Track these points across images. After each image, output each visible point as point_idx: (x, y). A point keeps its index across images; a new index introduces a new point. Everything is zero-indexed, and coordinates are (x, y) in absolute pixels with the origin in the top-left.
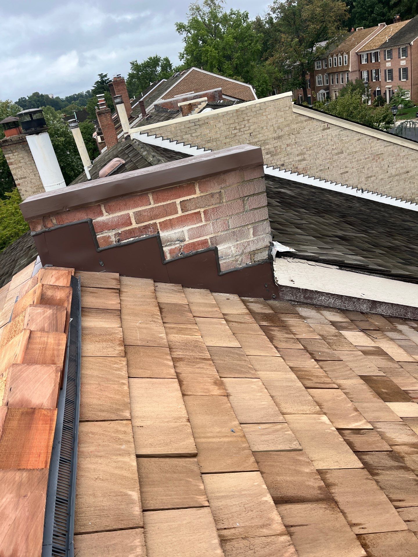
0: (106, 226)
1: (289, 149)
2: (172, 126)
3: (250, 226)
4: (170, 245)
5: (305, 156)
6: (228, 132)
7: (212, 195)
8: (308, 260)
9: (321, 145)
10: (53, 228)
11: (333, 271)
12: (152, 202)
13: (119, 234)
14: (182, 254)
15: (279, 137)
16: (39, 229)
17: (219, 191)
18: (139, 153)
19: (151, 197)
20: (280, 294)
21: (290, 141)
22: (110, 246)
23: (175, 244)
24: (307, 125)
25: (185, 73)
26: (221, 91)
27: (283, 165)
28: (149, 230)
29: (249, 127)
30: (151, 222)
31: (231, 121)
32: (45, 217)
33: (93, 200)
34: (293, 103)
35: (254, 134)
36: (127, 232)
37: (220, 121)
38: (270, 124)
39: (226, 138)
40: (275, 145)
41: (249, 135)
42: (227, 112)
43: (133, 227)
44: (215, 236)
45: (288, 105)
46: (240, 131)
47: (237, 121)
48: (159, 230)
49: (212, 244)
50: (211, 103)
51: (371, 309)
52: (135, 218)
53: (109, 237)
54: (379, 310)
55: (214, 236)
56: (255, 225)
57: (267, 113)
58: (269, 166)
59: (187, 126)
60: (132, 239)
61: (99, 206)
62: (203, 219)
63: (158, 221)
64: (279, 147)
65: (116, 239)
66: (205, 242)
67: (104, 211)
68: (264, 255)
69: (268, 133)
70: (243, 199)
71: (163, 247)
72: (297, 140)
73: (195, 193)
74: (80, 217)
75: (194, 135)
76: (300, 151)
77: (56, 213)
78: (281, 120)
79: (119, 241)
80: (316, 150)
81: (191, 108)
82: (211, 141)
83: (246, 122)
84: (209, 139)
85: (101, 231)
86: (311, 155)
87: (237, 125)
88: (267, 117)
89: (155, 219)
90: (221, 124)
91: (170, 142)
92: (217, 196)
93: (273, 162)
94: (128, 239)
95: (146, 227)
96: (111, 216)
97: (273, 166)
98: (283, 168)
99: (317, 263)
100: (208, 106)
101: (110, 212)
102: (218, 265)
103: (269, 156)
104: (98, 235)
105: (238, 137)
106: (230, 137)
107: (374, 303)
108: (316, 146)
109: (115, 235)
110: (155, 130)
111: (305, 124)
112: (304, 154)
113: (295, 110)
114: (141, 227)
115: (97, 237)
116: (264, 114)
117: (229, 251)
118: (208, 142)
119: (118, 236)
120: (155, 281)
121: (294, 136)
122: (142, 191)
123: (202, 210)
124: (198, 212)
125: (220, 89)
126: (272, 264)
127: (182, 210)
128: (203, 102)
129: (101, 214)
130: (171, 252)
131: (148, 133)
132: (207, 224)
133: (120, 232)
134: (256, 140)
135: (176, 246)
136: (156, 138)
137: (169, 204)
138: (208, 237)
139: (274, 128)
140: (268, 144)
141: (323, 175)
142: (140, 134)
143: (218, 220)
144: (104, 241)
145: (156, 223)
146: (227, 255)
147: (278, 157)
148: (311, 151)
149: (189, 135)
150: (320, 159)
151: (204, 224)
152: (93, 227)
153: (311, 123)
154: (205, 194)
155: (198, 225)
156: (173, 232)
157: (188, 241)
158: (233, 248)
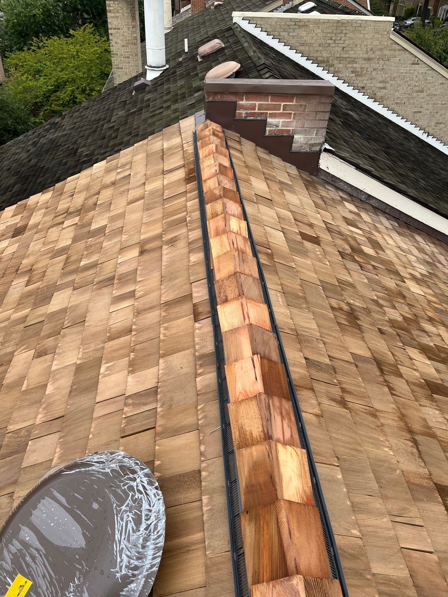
0: (243, 107)
1: (374, 73)
2: (274, 19)
3: (315, 129)
4: (271, 127)
5: (387, 85)
6: (323, 41)
7: (301, 106)
8: (340, 158)
9: (406, 79)
10: (217, 101)
11: (352, 169)
12: (269, 100)
13: (247, 113)
14: (275, 134)
15: (369, 59)
16: (211, 99)
17: (305, 104)
19: (270, 98)
20: (319, 174)
21: (378, 65)
22: (240, 119)
23: (273, 127)
24: (399, 55)
27: (363, 88)
28: (263, 116)
29: (345, 41)
30: (265, 111)
31: (330, 31)
32: (216, 93)
33: (241, 91)
34: (393, 29)
35: (347, 49)
36: (252, 114)
37: (319, 27)
38: (365, 43)
39: (319, 46)
40: (363, 66)
41: (341, 48)
42: (329, 19)
43: (256, 112)
44: (295, 129)
45: (387, 30)
46: (334, 42)
47: (335, 31)
48: (268, 117)
49: (292, 133)
51: (366, 199)
52: (258, 107)
53: (242, 113)
54: (371, 202)
56: (318, 129)
57: (365, 32)
58: (350, 85)
59: (287, 24)
60: (253, 118)
61: (243, 95)
62: (292, 118)
63: (269, 112)
64: (365, 69)
66: (289, 131)
67: (244, 99)
68: (317, 149)
69: (360, 52)
70: (316, 112)
71: (266, 127)
72: (385, 67)
73: (292, 102)
74: (231, 98)
75: (291, 34)
76: (383, 79)
77: (221, 93)
78: (376, 43)
79: (246, 117)
80: (398, 82)
82: (305, 45)
83: (343, 35)
84: (304, 42)
85: (239, 109)
86: (393, 85)
87: (333, 35)
88: (364, 36)
89: (268, 110)
90: (319, 31)
91: (267, 35)
92: (304, 107)
93: (355, 82)
94: (251, 117)
95: (262, 113)
96: (247, 102)
97: (354, 86)
98: (363, 91)
99: (344, 162)
101: (247, 100)
102: (291, 146)
103: (354, 75)
107: (370, 196)
108: (400, 78)
109: (245, 113)
110: (257, 19)
111: (398, 52)
112: (387, 82)
113: (392, 37)
114: (260, 113)
115: (237, 111)
116: (362, 32)
117: (300, 140)
118: (302, 44)
120: (256, 145)
121: (383, 62)
122: (267, 93)
123: (293, 112)
124: (291, 113)
126: (320, 154)
127: (283, 109)
129: (243, 100)
130: (270, 131)
131: (250, 20)
134: (347, 56)
136: (256, 27)
137: (278, 104)
138: (291, 129)
139: (367, 49)
140: (356, 63)
141: (397, 109)
142: (243, 19)
143: (299, 121)
144: (239, 115)
145: (267, 112)
146: (298, 142)
147: (362, 78)
148: (394, 82)
149: (287, 33)
150: (400, 91)
151: (292, 120)
152: (236, 105)
153: (403, 54)
154: (298, 104)
155: (288, 120)
156: (274, 120)
157: (280, 128)
158: (302, 139)
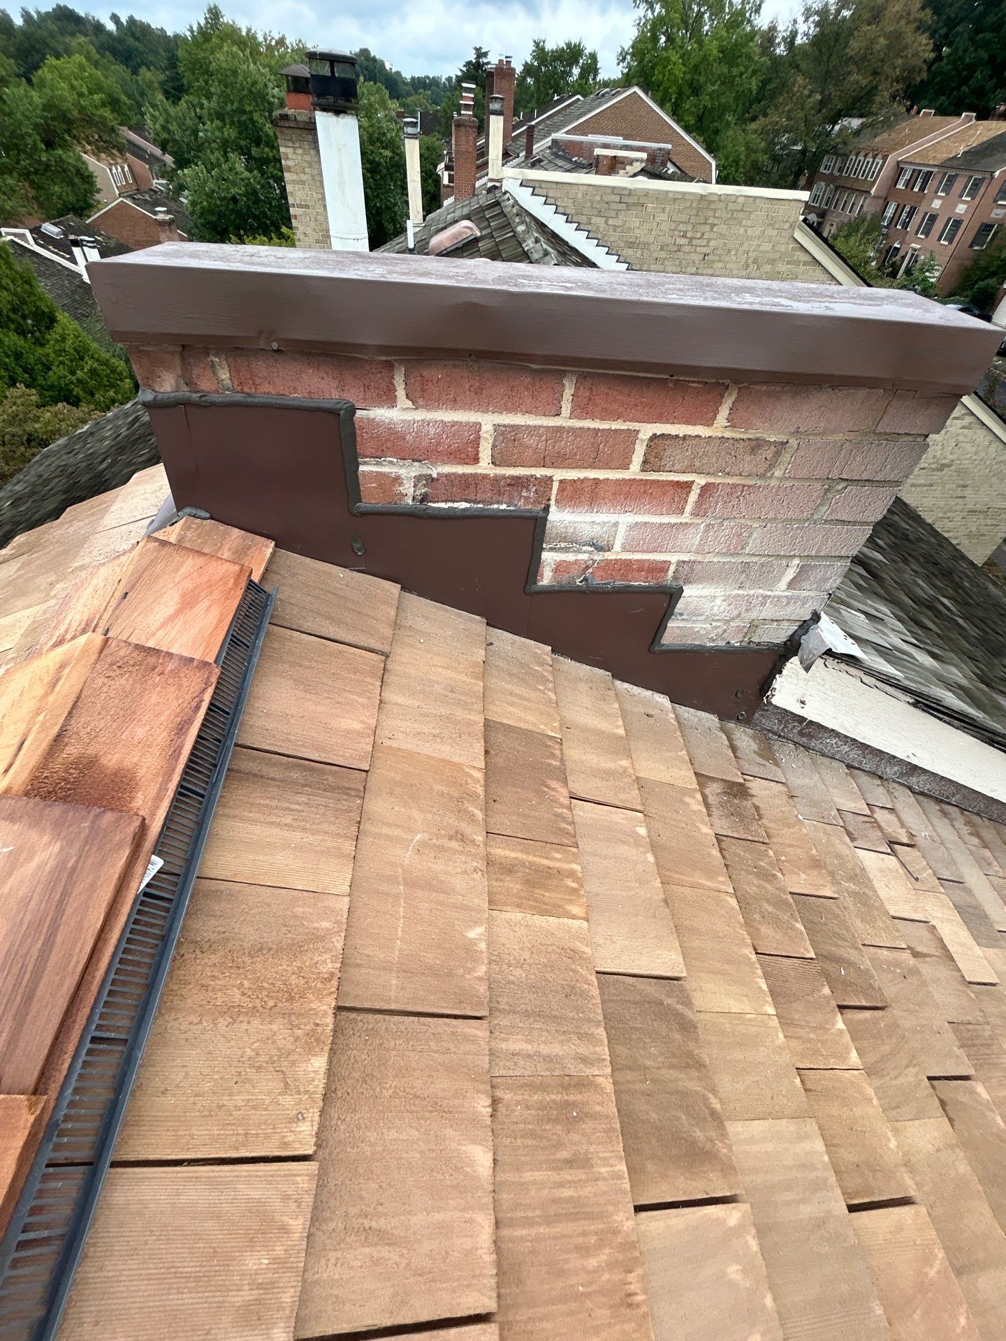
2: (581, 188)
3: (795, 562)
4: (566, 550)
6: (670, 238)
7: (756, 445)
10: (216, 398)
11: (900, 707)
12: (567, 407)
13: (430, 480)
14: (585, 579)
16: (167, 385)
17: (783, 438)
18: (509, 224)
19: (568, 392)
20: (757, 717)
22: (392, 507)
23: (579, 551)
24: (804, 273)
25: (618, 93)
26: (668, 152)
28: (524, 494)
29: (709, 240)
30: (539, 472)
31: (684, 217)
33: (372, 339)
34: (802, 218)
35: (711, 257)
36: (456, 482)
37: (664, 210)
38: (745, 247)
39: (662, 249)
41: (701, 256)
42: (685, 193)
43: (479, 471)
44: (694, 562)
45: (792, 220)
46: (690, 244)
47: (693, 220)
48: (552, 502)
49: (675, 578)
50: (650, 168)
51: (902, 775)
52: (494, 446)
53: (397, 480)
55: (693, 558)
56: (811, 561)
57: (749, 223)
59: (606, 198)
60: (464, 505)
61: (390, 366)
62: (688, 509)
63: (559, 475)
65: (418, 493)
66: (662, 567)
67: (401, 392)
68: (780, 635)
69: (734, 265)
70: (830, 483)
71: (542, 549)
73: (709, 423)
74: (314, 386)
75: (611, 222)
77: (233, 346)
78: (766, 247)
79: (424, 498)
81: (614, 166)
82: (636, 246)
83: (707, 228)
84: (634, 240)
85: (378, 456)
87: (690, 228)
88: (746, 231)
89: (553, 465)
90: (664, 217)
91: (567, 222)
92: (769, 453)
94: (453, 501)
95: (518, 483)
96: (421, 415)
100: (643, 172)
101: (421, 402)
102: (661, 627)
104: (365, 463)
105: (680, 255)
106: (669, 248)
109: (418, 479)
110: (548, 186)
111: (801, 269)
113: (798, 235)
114: (504, 477)
115: (362, 468)
116: (744, 222)
117: (707, 605)
118: (631, 245)
119: (425, 486)
120: (491, 624)
122: (548, 360)
123: (701, 481)
124: (686, 482)
125: (669, 146)
126: (785, 660)
127: (645, 462)
128: (637, 160)
129: (391, 401)
130: (559, 568)
131: (534, 188)
132: (691, 524)
133: (435, 476)
135: (581, 557)
136: (545, 203)
137: (616, 431)
138: (674, 558)
139: (748, 258)
142: (521, 185)
143: (726, 523)
144: (380, 486)
145: (551, 478)
146: (696, 613)
149: (603, 219)
151: (683, 521)
152: (354, 434)
153: (811, 270)
154: (737, 436)
155: (666, 519)
156: (589, 517)
157: (617, 553)
158: (718, 601)
